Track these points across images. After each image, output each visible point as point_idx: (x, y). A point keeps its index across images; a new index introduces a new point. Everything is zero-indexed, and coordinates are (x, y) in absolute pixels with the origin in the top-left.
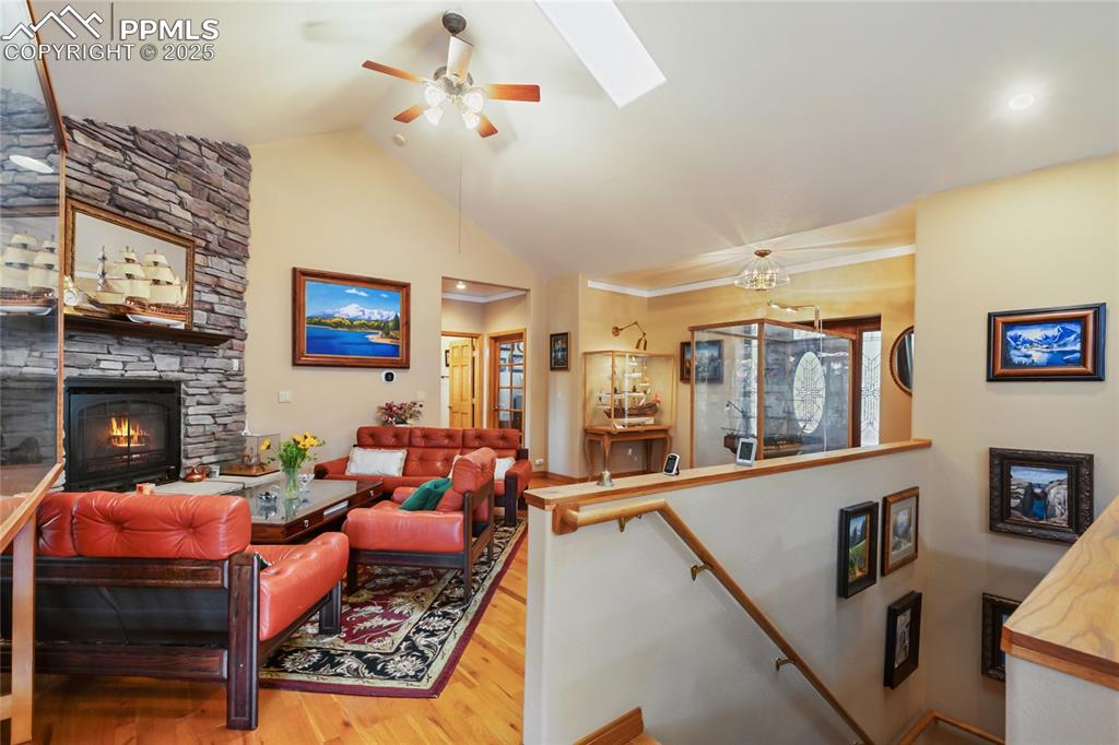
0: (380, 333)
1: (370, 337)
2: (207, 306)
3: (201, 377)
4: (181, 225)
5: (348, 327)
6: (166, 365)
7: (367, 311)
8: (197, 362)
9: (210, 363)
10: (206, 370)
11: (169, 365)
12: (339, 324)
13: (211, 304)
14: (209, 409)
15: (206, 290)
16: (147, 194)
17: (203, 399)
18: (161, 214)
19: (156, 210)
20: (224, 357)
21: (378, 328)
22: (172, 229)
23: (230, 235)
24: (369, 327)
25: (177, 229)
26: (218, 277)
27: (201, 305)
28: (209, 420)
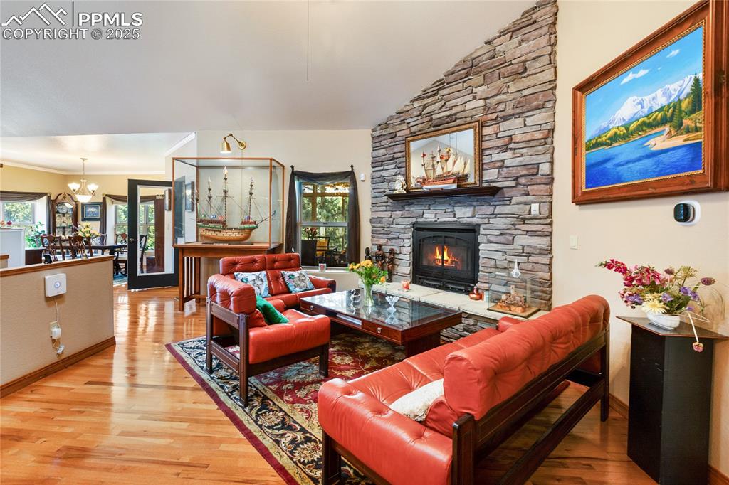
0: (667, 128)
1: (651, 142)
2: (499, 164)
3: (491, 221)
4: (474, 113)
5: (625, 137)
6: (463, 214)
7: (647, 98)
8: (487, 209)
9: (499, 210)
10: (494, 216)
11: (464, 213)
12: (615, 138)
13: (503, 161)
14: (500, 247)
15: (496, 151)
16: (451, 108)
17: (493, 239)
18: (458, 116)
19: (455, 114)
20: (517, 204)
21: (664, 121)
22: (469, 120)
23: (525, 93)
24: (650, 126)
25: (472, 117)
26: (511, 136)
27: (492, 166)
28: (499, 256)
